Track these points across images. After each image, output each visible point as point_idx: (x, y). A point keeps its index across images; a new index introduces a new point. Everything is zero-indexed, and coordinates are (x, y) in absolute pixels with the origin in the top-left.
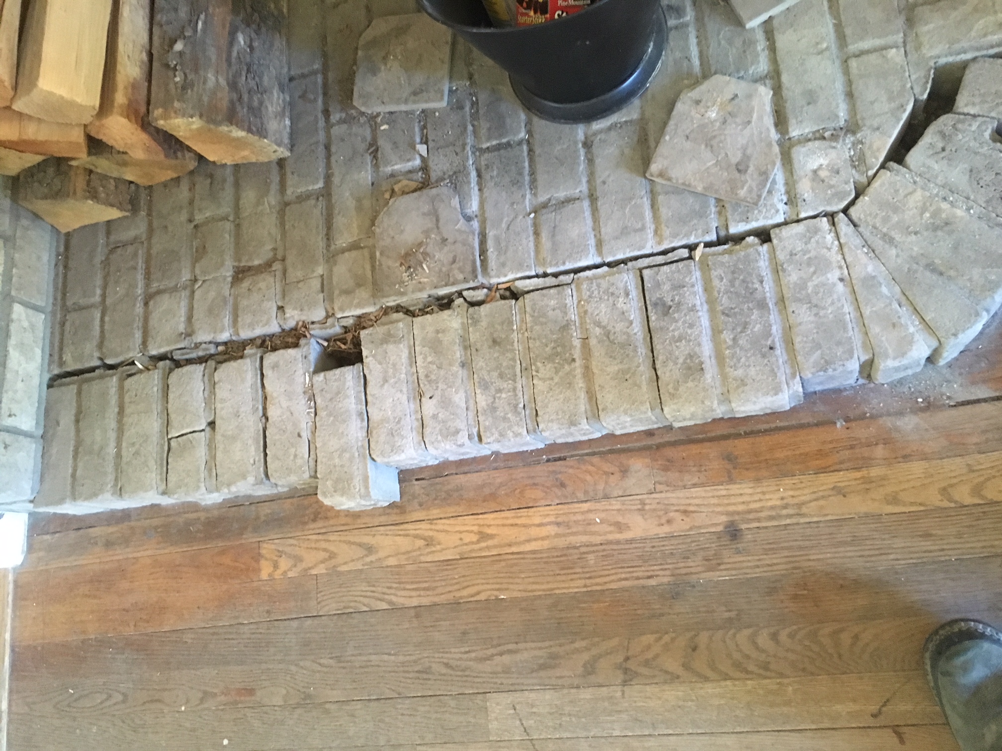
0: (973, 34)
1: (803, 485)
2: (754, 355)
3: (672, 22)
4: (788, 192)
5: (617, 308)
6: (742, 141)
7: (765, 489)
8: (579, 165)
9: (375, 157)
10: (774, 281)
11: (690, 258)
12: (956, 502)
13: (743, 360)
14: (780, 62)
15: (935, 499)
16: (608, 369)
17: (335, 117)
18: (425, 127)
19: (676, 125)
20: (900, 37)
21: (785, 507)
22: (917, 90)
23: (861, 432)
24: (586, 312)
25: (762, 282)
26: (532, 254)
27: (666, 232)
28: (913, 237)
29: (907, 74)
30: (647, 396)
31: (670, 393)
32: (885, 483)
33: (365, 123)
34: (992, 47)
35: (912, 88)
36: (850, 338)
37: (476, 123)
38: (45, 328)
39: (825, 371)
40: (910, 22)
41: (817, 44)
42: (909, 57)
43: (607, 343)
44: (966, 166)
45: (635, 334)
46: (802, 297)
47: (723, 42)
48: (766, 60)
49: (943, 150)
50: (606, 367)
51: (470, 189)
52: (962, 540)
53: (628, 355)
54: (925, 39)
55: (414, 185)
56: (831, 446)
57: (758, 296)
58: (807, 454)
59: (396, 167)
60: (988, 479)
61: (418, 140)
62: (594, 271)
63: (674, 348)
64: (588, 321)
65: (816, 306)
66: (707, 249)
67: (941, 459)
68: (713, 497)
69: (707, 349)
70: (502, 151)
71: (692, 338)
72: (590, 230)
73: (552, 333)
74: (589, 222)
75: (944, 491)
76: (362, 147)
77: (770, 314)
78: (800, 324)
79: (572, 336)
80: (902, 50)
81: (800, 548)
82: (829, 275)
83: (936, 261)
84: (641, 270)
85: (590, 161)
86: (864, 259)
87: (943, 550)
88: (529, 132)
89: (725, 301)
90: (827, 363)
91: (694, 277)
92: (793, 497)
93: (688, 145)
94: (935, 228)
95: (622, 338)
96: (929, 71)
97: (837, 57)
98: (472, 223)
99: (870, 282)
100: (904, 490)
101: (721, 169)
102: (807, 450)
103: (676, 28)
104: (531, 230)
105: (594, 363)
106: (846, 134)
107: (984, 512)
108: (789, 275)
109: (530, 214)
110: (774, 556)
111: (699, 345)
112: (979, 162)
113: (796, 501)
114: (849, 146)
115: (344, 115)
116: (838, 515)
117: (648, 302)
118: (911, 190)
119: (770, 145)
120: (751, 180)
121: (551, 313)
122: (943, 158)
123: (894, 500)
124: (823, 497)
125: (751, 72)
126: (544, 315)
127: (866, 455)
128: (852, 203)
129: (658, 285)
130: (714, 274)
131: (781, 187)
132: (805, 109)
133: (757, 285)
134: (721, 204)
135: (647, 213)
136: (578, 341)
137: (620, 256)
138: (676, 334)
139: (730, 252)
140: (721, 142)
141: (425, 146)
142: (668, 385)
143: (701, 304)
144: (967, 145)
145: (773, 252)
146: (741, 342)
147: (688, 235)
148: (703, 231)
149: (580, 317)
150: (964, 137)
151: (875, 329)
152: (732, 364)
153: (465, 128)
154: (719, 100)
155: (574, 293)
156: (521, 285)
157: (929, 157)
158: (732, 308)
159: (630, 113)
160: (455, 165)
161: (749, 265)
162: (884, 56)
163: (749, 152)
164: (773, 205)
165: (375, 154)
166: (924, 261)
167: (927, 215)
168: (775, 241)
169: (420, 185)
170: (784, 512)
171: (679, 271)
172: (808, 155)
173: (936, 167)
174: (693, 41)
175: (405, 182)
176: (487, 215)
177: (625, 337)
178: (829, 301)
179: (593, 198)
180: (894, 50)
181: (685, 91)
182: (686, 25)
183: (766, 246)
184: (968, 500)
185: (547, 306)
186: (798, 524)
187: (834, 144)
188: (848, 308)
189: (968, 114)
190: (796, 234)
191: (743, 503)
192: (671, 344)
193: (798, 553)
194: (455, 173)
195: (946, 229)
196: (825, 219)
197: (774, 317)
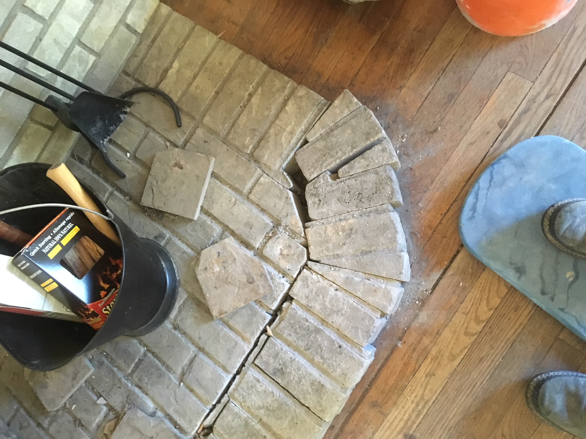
0: (285, 145)
1: (414, 387)
2: (336, 357)
3: (162, 243)
4: (279, 272)
5: (260, 392)
6: (239, 269)
7: (402, 405)
8: (181, 340)
9: (82, 426)
10: (312, 315)
11: (269, 337)
12: (476, 334)
13: (334, 363)
14: (223, 222)
15: (468, 341)
16: (284, 426)
17: (46, 424)
18: (93, 388)
19: (206, 286)
20: (259, 171)
21: (418, 405)
22: (286, 186)
23: (411, 338)
24: (248, 407)
25: (307, 321)
26: (199, 402)
27: (247, 335)
28: (345, 247)
29: (276, 183)
30: (312, 422)
31: (321, 411)
32: (442, 353)
33: (62, 413)
34: (297, 144)
35: (283, 187)
36: (365, 312)
37: (116, 364)
39: (370, 336)
40: (257, 161)
41: (230, 201)
42: (270, 175)
43: (271, 414)
44: (335, 200)
45: (279, 397)
46: (329, 313)
47: (192, 233)
48: (217, 225)
49: (320, 201)
50: (282, 425)
51: (141, 399)
52: (495, 349)
53: (286, 410)
54: (269, 164)
55: (113, 423)
56: (406, 357)
57: (312, 328)
58: (401, 371)
59: (97, 421)
60: (476, 311)
61: (96, 398)
62: (234, 383)
63: (302, 386)
64: (254, 411)
65: (338, 311)
66: (272, 326)
67: (451, 320)
68: (386, 431)
69: (315, 373)
70: (140, 366)
71: (305, 374)
72: (214, 365)
73: (242, 433)
74: (210, 362)
75: (466, 334)
76: (71, 426)
77: (324, 332)
78: (340, 325)
79: (253, 426)
80: (265, 174)
81: (442, 418)
82: (330, 293)
83: (363, 248)
84: (253, 362)
85: (184, 333)
86: (336, 274)
87: (493, 360)
88: (145, 345)
89: (302, 344)
90: (368, 332)
91: (278, 344)
92: (416, 396)
93: (219, 291)
94: (349, 235)
95: (275, 405)
96: (283, 174)
97: (243, 199)
98: (157, 414)
99: (348, 280)
100: (452, 348)
101: (243, 289)
102: (400, 368)
103: (167, 243)
104: (187, 391)
105: (275, 429)
106: (278, 228)
107: (490, 328)
108: (315, 307)
109: (180, 384)
110: (436, 433)
111: (311, 374)
112: (338, 194)
113: (419, 397)
114: (284, 232)
115: (49, 419)
116: (440, 387)
117: (271, 376)
118: (324, 228)
119: (252, 261)
120: (259, 282)
121: (233, 424)
122: (323, 204)
123: (453, 357)
124: (427, 384)
125: (215, 235)
126: (232, 427)
127: (423, 348)
128: (308, 253)
129: (267, 363)
130: (285, 335)
131: (274, 272)
132: (251, 232)
133: (307, 324)
134: (258, 301)
135: (231, 335)
136: (258, 425)
137: (238, 365)
138: (296, 379)
139: (281, 320)
140: (232, 277)
141: (101, 398)
142: (316, 407)
143: (293, 354)
144: (326, 191)
145: (298, 303)
146: (325, 356)
147: (258, 328)
148: (262, 321)
149: (249, 412)
150: (322, 189)
151: (370, 299)
152: (332, 370)
153: (113, 371)
154: (213, 260)
155: (235, 403)
156: (208, 422)
157: (317, 208)
158: (307, 344)
159: (182, 297)
160: (124, 394)
161: (295, 318)
162: (260, 184)
163: (247, 271)
164: (279, 283)
165: (81, 425)
166: (359, 253)
167: (341, 233)
168: (295, 298)
169: (116, 420)
170: (420, 407)
171: (270, 348)
172: (272, 250)
173: (324, 210)
174: (179, 243)
175: (108, 425)
176: (160, 404)
177: (276, 403)
178: (341, 304)
179: (201, 349)
180: (262, 178)
181: (196, 268)
182: (170, 239)
183: (293, 303)
184: (479, 328)
185: (228, 422)
186: (430, 407)
187: (277, 236)
188: (351, 300)
189: (315, 178)
190: (300, 287)
191: (400, 420)
192: (298, 386)
193: (444, 421)
194: (127, 397)
195: (353, 232)
196: (305, 270)
197: (327, 332)
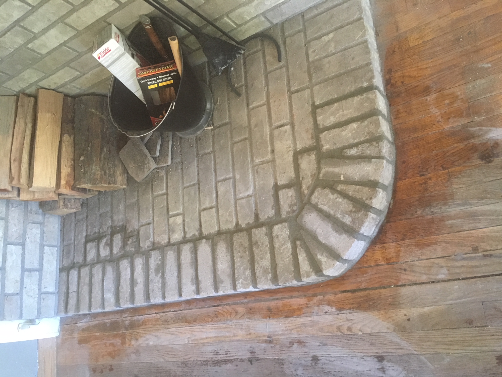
1: (292, 322)
12: (342, 333)
15: (335, 331)
32: (318, 323)
38: (57, 253)
56: (301, 306)
58: (294, 309)
65: (284, 257)
75: (338, 328)
78: (279, 264)
92: (289, 326)
100: (325, 326)
107: (351, 338)
113: (290, 328)
123: (322, 330)
124: (299, 327)
135: (234, 215)
170: (286, 332)
184: (346, 332)
191: (273, 328)
